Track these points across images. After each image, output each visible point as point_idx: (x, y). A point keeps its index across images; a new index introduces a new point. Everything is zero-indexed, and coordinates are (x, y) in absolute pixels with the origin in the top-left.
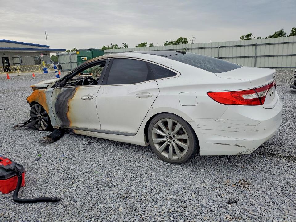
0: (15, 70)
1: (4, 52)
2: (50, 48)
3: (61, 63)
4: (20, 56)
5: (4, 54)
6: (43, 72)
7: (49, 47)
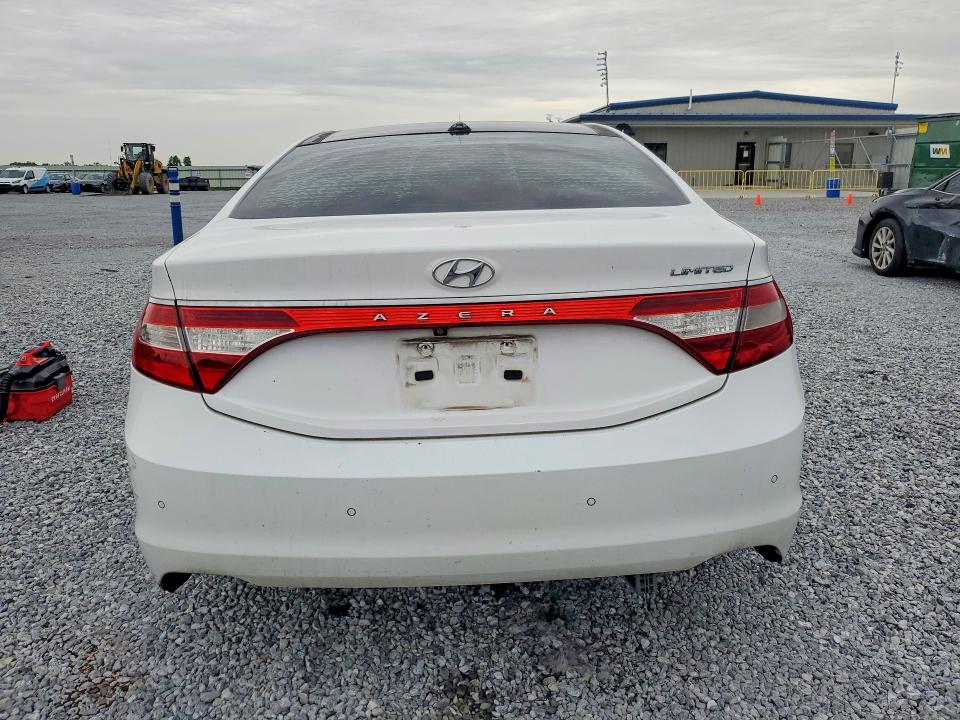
0: (765, 181)
1: (748, 128)
2: (898, 112)
3: (895, 166)
4: (785, 140)
5: (746, 133)
6: (823, 193)
7: (894, 107)
